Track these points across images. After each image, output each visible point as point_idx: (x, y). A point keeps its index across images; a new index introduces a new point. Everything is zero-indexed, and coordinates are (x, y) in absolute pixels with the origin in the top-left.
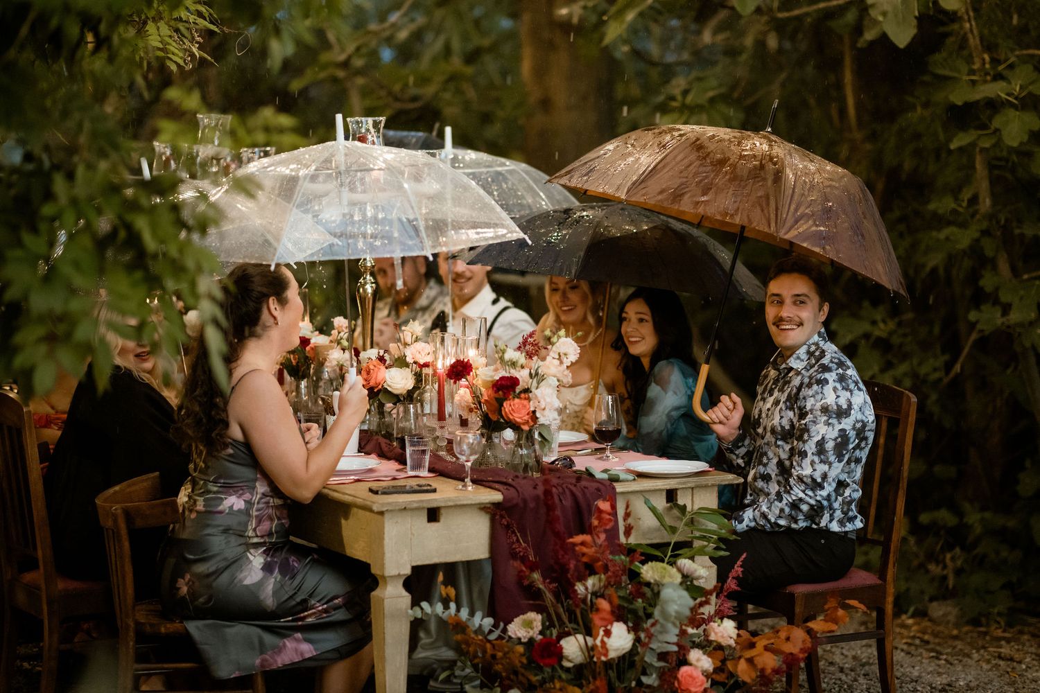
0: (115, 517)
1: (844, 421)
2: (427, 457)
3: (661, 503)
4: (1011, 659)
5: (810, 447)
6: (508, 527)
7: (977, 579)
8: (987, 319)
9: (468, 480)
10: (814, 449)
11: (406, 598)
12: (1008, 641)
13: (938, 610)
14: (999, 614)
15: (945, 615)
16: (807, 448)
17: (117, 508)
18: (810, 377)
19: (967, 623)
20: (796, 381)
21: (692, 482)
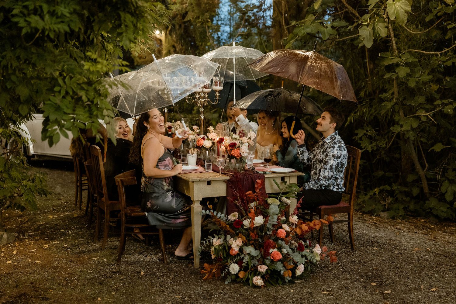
0: (118, 182)
1: (339, 160)
2: (211, 166)
3: (279, 181)
4: (400, 229)
5: (328, 167)
6: (231, 187)
7: (395, 206)
8: (396, 129)
9: (220, 173)
10: (329, 168)
11: (201, 207)
12: (401, 223)
13: (383, 214)
14: (400, 216)
15: (384, 216)
16: (327, 167)
17: (119, 179)
18: (330, 145)
19: (391, 218)
20: (326, 146)
21: (288, 175)
